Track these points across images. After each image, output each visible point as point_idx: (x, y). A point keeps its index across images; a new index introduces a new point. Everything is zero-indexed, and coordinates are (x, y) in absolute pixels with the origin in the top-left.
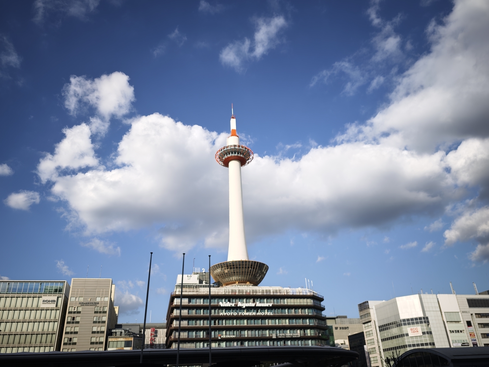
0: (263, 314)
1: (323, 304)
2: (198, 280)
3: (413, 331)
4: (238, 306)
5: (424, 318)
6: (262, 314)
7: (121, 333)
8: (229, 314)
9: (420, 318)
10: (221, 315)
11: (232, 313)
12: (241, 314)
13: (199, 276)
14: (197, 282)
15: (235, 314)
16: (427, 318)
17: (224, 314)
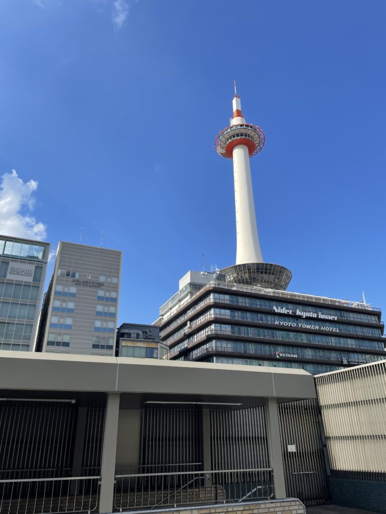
0: (327, 329)
4: (297, 314)
7: (138, 335)
8: (286, 324)
10: (277, 324)
11: (290, 323)
15: (294, 325)
17: (279, 323)
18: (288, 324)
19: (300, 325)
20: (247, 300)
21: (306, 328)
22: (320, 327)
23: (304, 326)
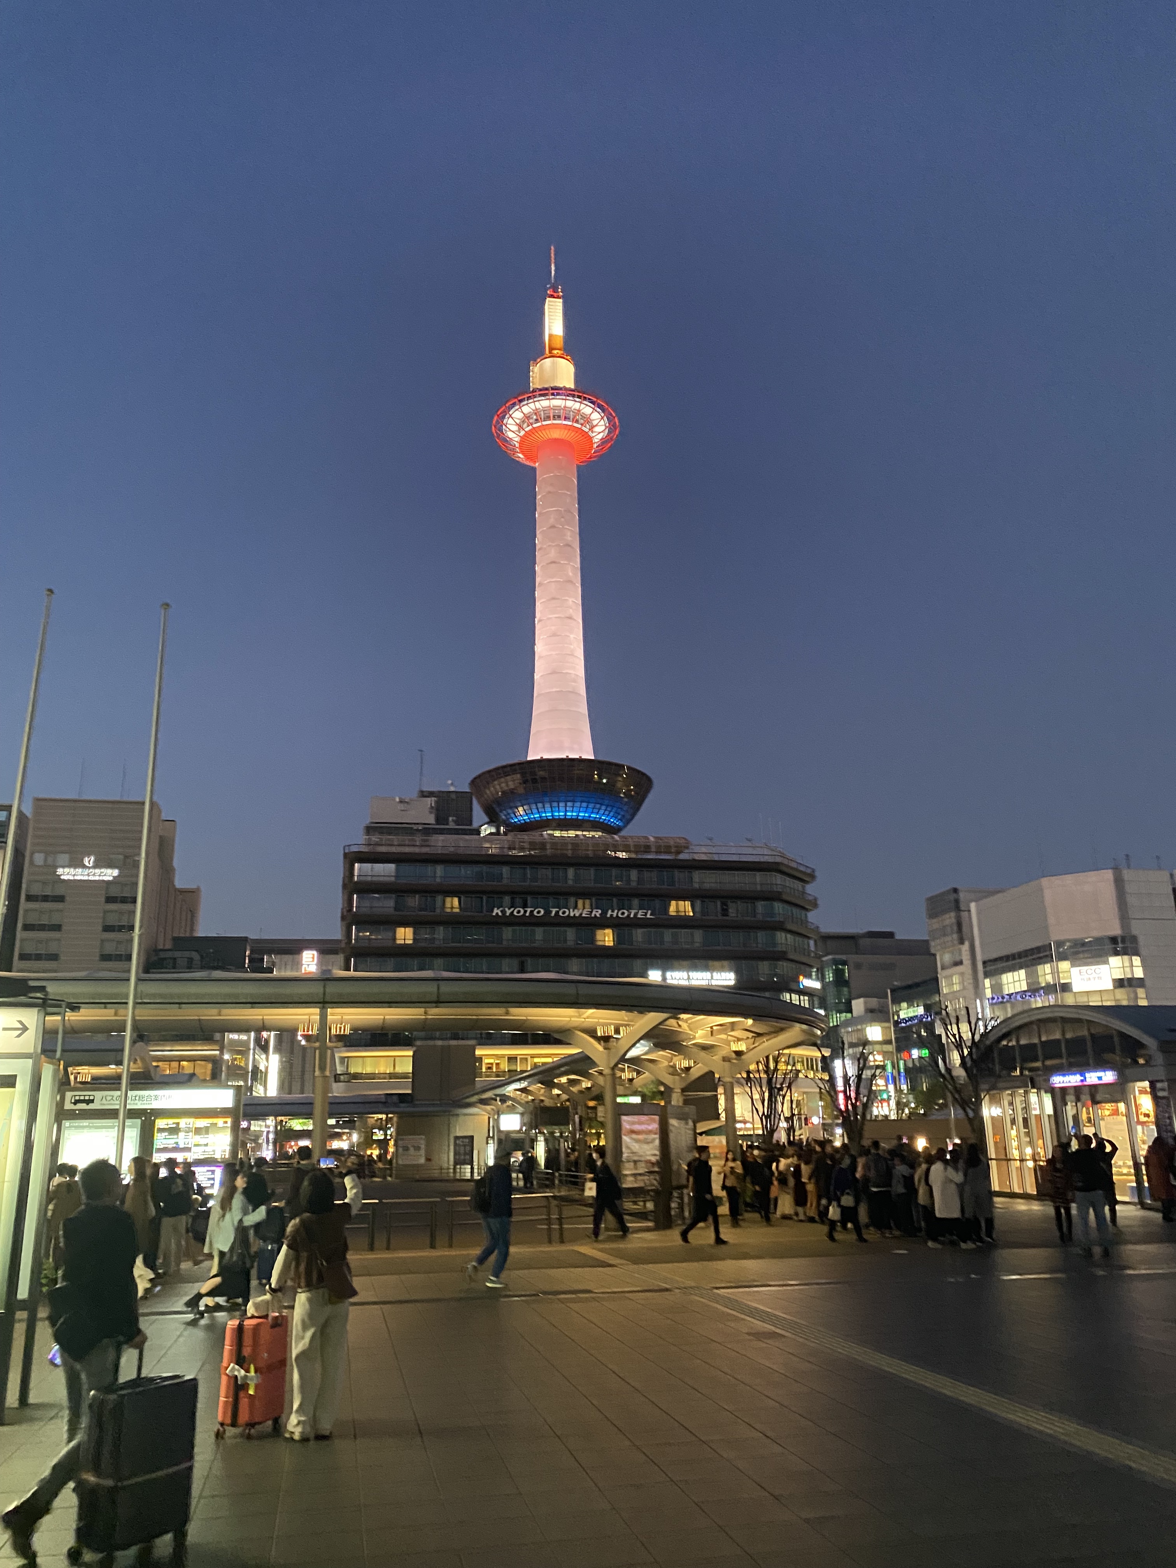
0: (623, 913)
1: (810, 889)
2: (431, 813)
3: (1084, 978)
5: (1124, 940)
6: (620, 915)
7: (191, 960)
8: (519, 912)
9: (1112, 940)
10: (497, 913)
11: (529, 910)
12: (557, 912)
13: (436, 802)
14: (431, 819)
15: (539, 912)
16: (1135, 938)
17: (503, 912)
18: (525, 912)
19: (554, 911)
20: (440, 870)
21: (569, 916)
22: (604, 913)
23: (564, 913)
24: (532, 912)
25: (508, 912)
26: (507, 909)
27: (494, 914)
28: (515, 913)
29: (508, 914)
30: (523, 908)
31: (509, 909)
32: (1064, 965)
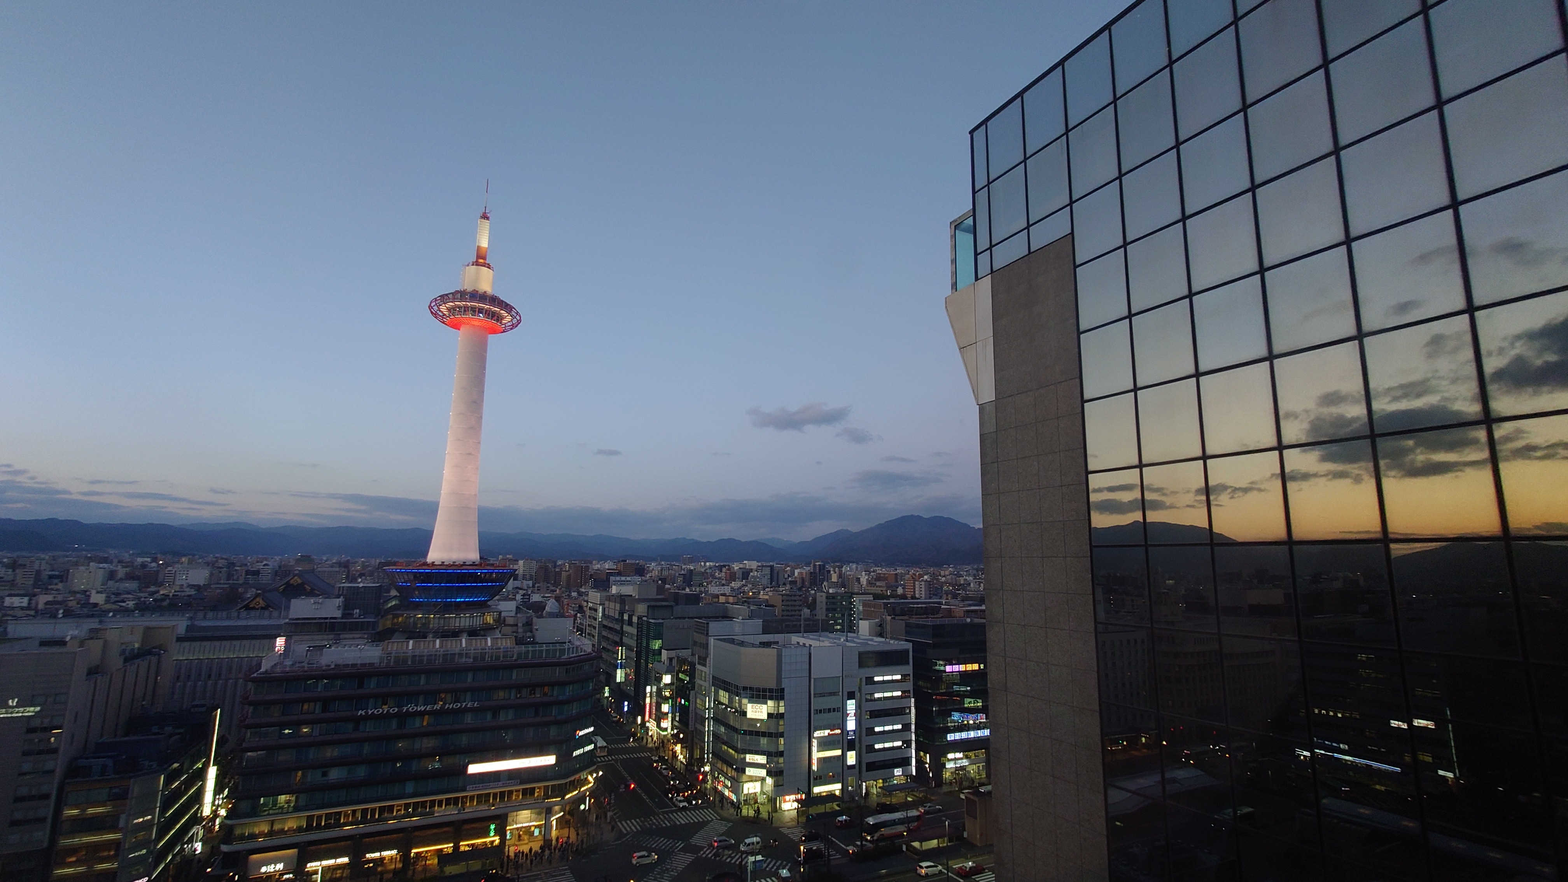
2: (341, 608)
3: (754, 710)
5: (777, 690)
8: (378, 711)
9: (771, 690)
11: (386, 709)
12: (407, 709)
13: (345, 600)
14: (339, 613)
15: (394, 710)
16: (783, 690)
18: (383, 711)
24: (388, 711)
25: (370, 712)
26: (369, 710)
27: (359, 714)
28: (375, 712)
29: (370, 713)
30: (381, 708)
31: (371, 710)
32: (745, 701)
